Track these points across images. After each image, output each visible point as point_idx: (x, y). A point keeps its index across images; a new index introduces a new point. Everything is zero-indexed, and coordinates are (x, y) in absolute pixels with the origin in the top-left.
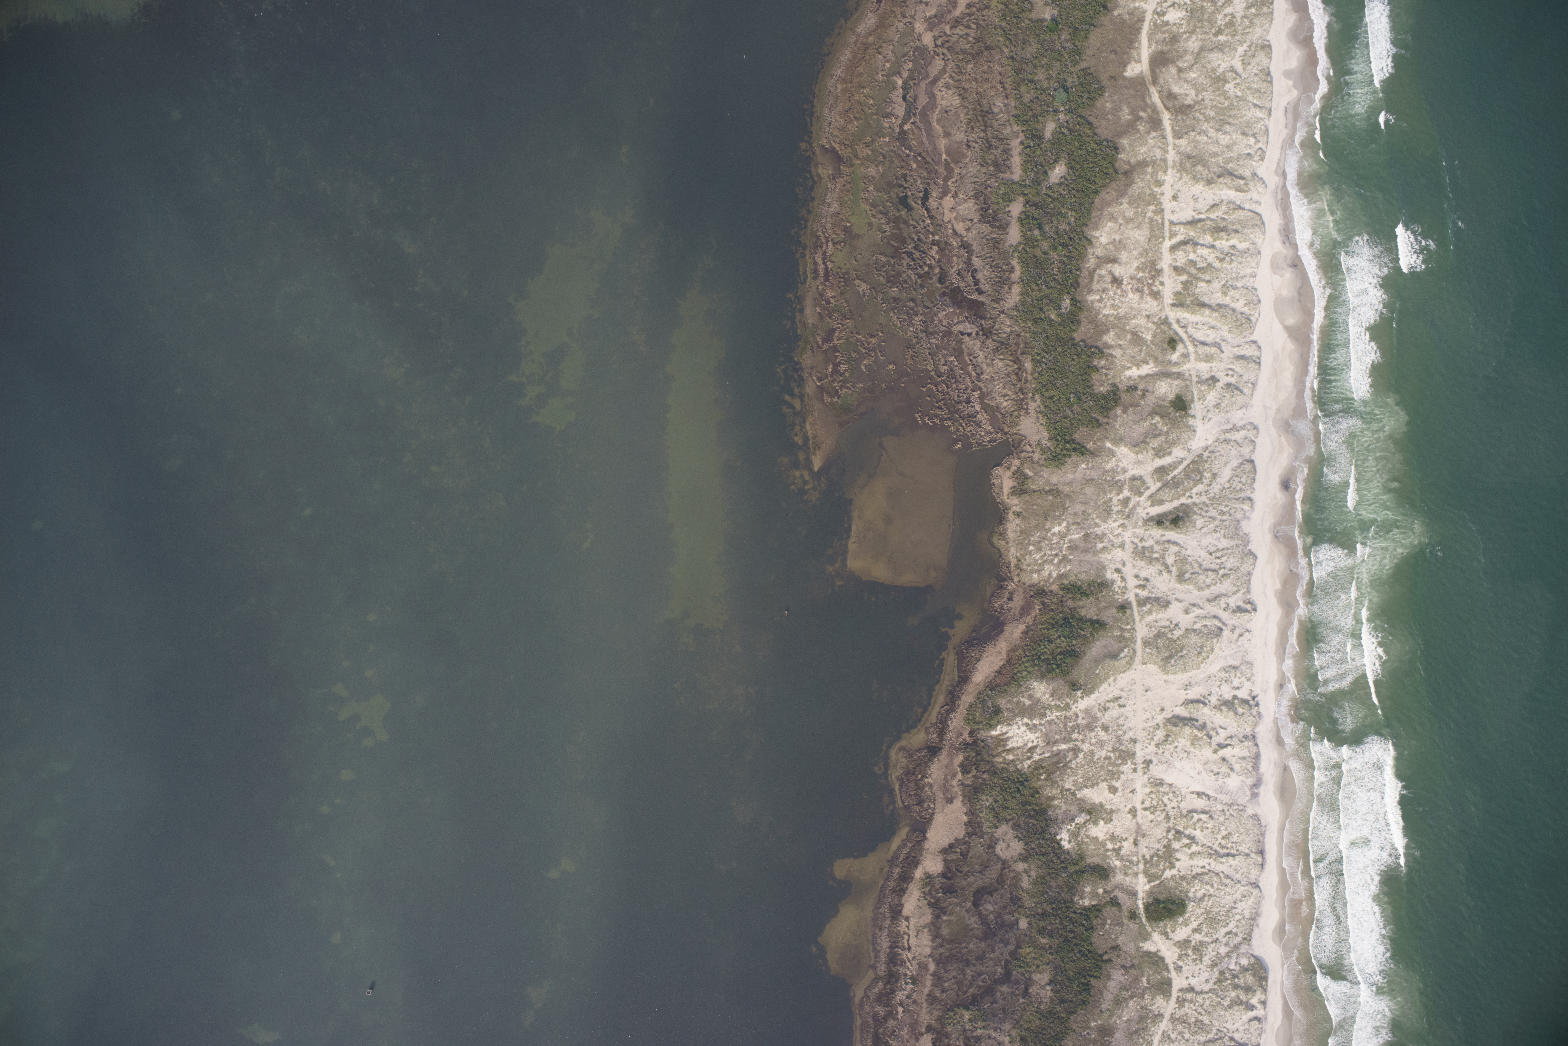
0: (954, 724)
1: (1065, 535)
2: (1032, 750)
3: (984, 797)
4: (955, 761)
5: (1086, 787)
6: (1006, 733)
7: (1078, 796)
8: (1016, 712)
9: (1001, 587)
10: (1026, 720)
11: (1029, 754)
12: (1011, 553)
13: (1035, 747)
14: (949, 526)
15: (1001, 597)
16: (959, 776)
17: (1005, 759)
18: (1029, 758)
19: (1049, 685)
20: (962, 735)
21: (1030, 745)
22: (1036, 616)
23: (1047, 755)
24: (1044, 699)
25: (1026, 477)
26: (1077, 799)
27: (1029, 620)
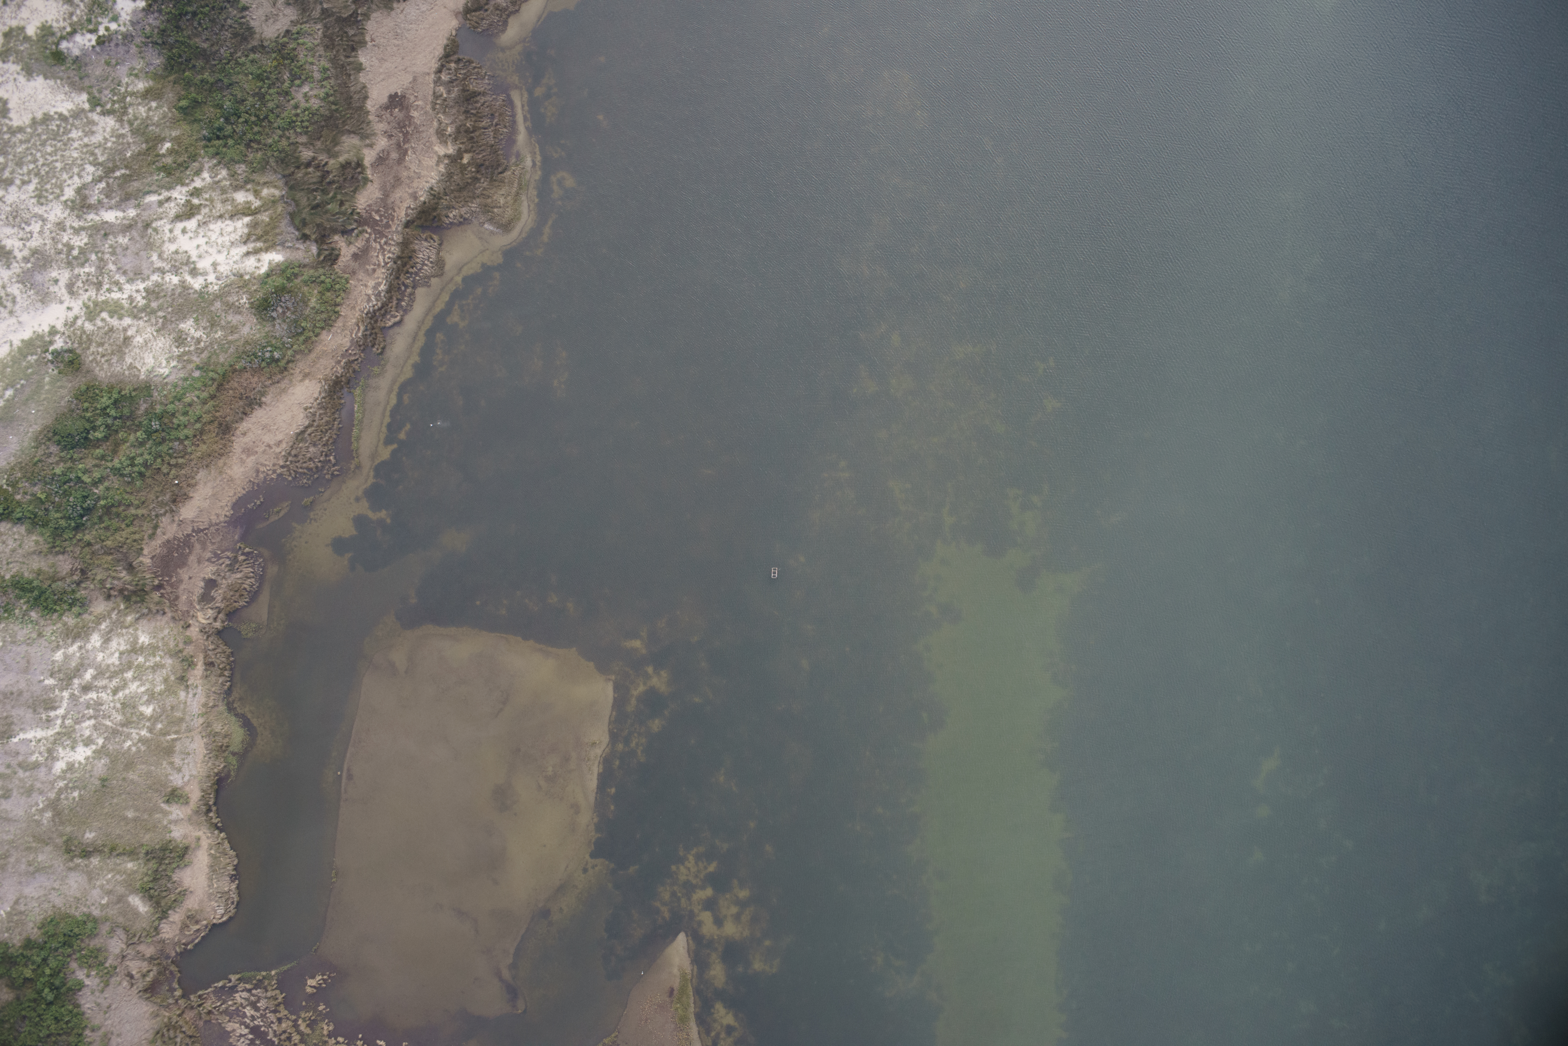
0: (371, 283)
1: (57, 740)
2: (189, 212)
3: (315, 103)
4: (378, 194)
5: (62, 117)
6: (248, 254)
7: (85, 97)
8: (218, 304)
9: (230, 615)
10: (197, 284)
11: (196, 201)
12: (201, 698)
13: (178, 218)
14: (350, 777)
15: (235, 589)
16: (369, 157)
17: (256, 193)
18: (196, 193)
19: (131, 367)
20: (355, 256)
21: (192, 224)
22: (152, 536)
23: (153, 198)
24: (149, 331)
25: (147, 893)
26: (88, 90)
27: (169, 530)
